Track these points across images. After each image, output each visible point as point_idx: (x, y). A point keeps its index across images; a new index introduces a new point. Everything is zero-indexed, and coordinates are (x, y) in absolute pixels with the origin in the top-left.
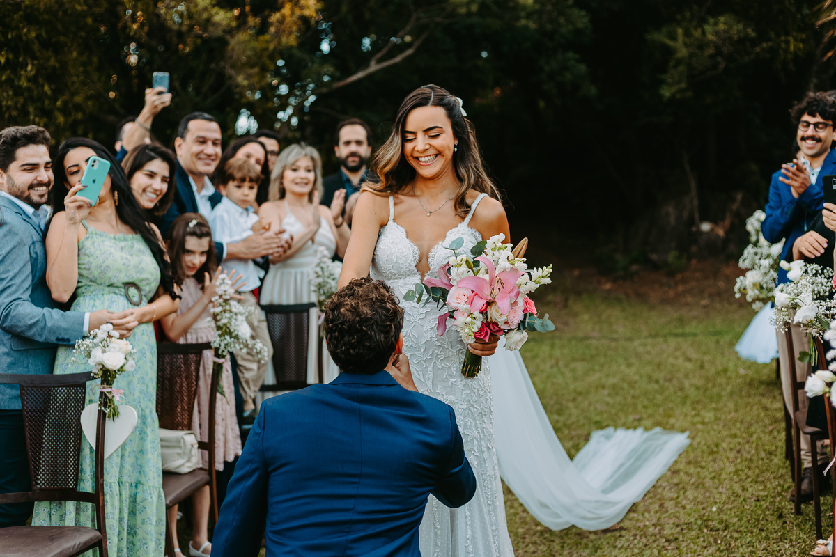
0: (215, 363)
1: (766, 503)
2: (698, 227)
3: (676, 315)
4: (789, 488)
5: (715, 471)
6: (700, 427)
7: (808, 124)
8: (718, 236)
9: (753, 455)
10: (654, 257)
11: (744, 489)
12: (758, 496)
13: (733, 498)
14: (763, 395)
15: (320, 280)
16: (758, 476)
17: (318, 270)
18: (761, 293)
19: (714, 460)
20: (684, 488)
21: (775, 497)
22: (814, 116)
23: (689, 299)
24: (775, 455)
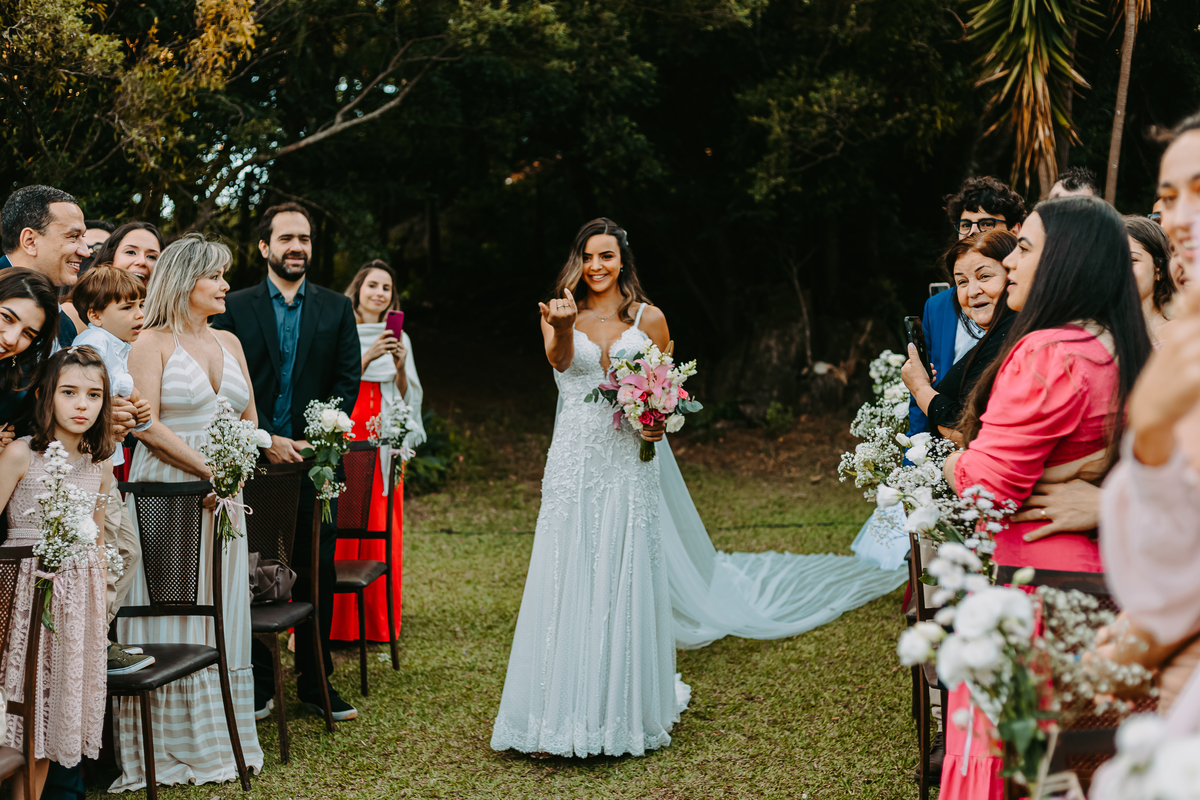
0: (38, 579)
1: (879, 786)
2: (811, 369)
3: (774, 497)
4: (914, 762)
5: (809, 736)
6: (793, 666)
7: (969, 224)
8: (838, 381)
9: (866, 711)
10: (748, 410)
11: (850, 765)
12: (868, 776)
13: (832, 779)
14: (887, 618)
15: (219, 447)
16: (870, 744)
17: (216, 431)
18: (875, 475)
19: (811, 720)
20: (762, 763)
21: (893, 776)
22: (976, 211)
23: (795, 473)
24: (898, 711)
